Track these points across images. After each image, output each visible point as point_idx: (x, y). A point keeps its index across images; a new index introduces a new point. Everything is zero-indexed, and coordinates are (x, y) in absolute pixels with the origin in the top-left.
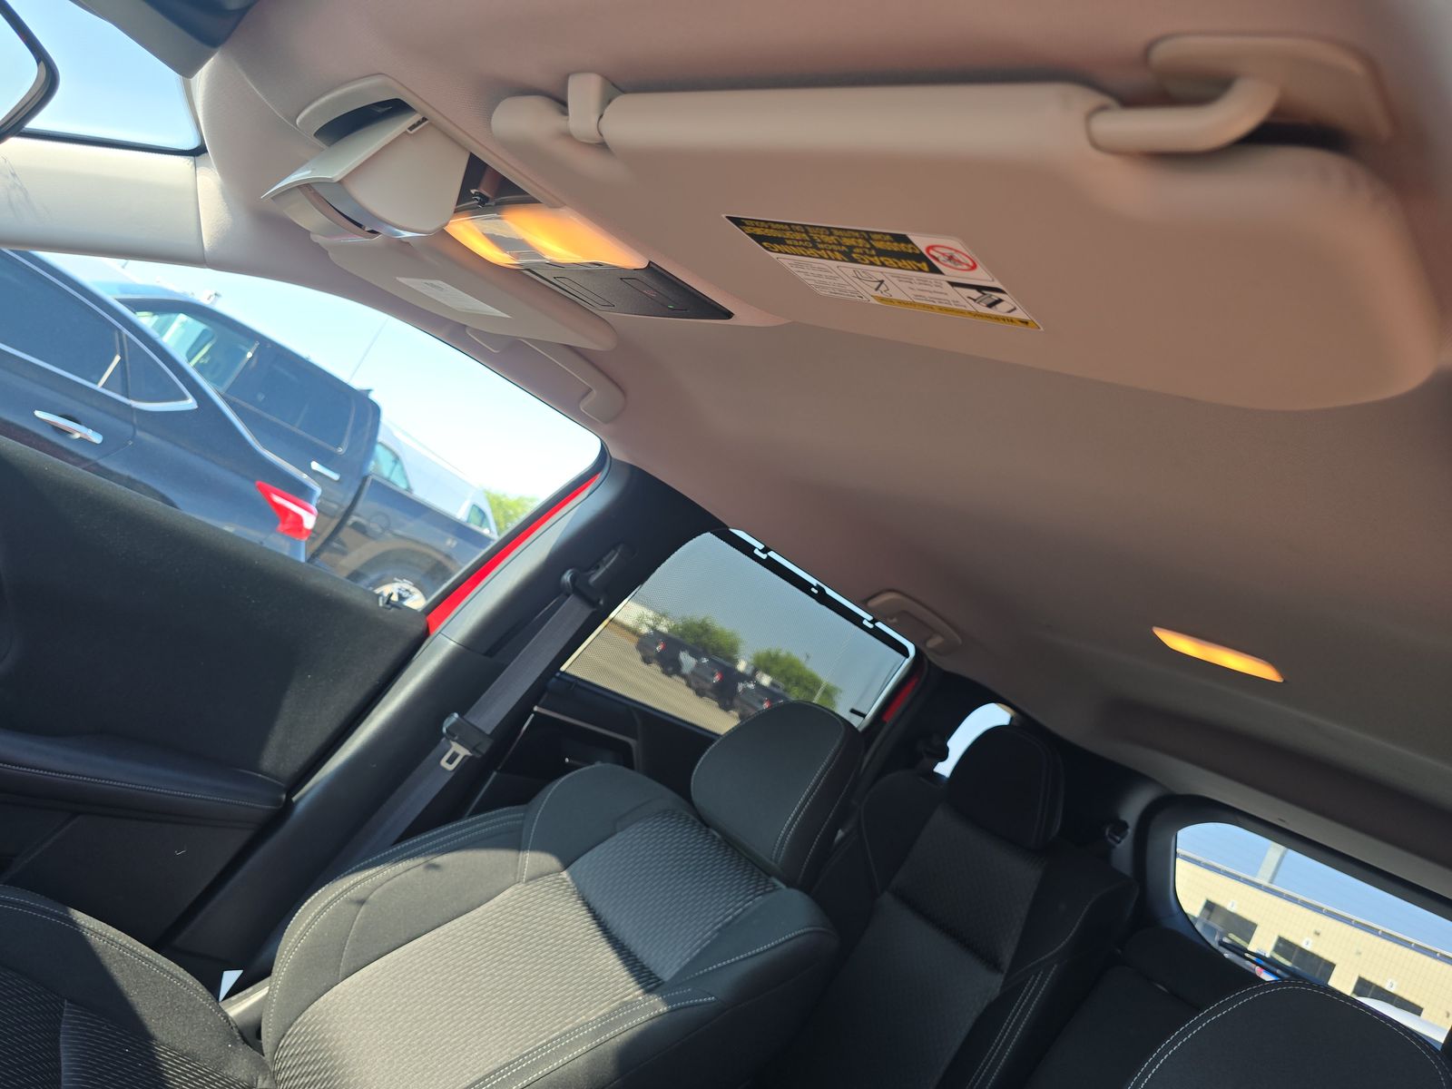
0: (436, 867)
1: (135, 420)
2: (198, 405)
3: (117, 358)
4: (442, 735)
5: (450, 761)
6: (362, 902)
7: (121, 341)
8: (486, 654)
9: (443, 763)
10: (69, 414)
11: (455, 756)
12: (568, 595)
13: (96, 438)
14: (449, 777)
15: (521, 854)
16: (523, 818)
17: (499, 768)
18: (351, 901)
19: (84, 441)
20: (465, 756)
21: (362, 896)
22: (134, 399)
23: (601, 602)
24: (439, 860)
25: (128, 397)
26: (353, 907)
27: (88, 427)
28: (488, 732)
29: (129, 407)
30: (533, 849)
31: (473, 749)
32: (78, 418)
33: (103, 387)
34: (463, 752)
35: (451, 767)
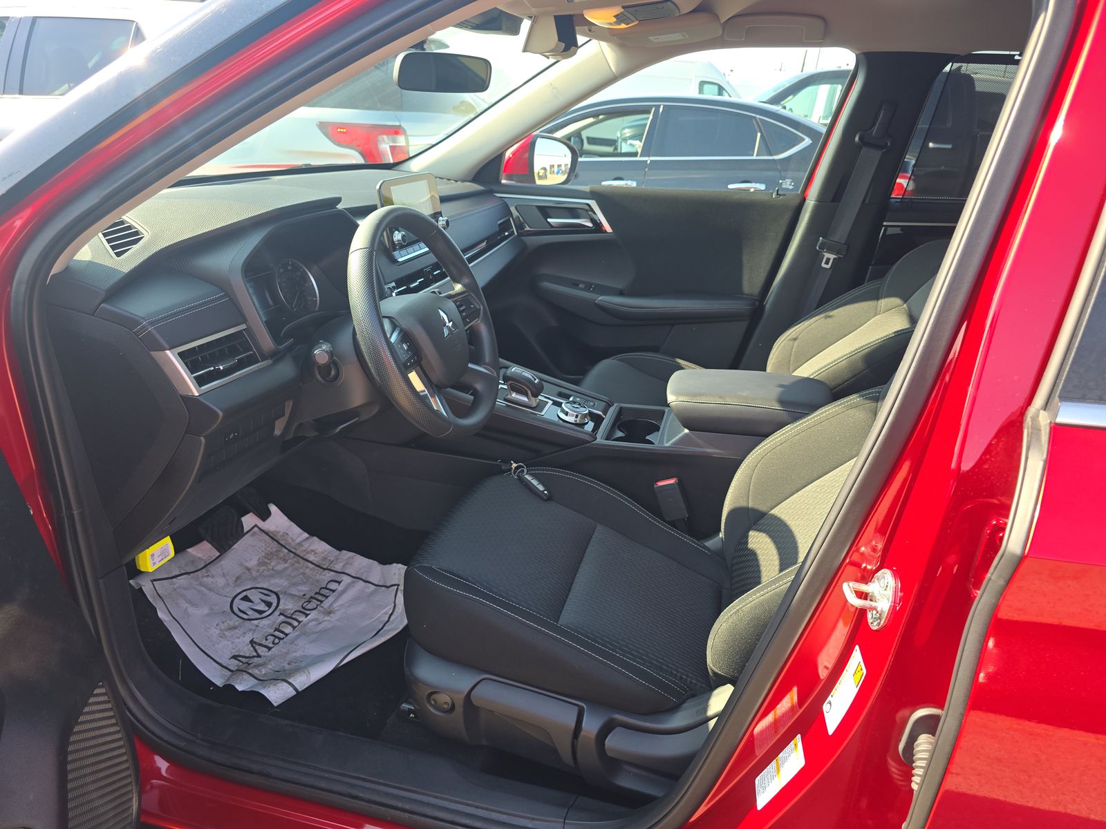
0: (830, 317)
1: (779, 167)
2: (812, 140)
3: (759, 135)
4: (818, 252)
5: (827, 263)
6: (795, 339)
7: (757, 122)
8: (832, 201)
9: (823, 265)
10: (743, 179)
11: (828, 260)
12: (861, 149)
13: (762, 187)
14: (830, 272)
15: (880, 301)
16: (881, 283)
17: (873, 263)
18: (790, 340)
19: (757, 191)
20: (834, 259)
21: (794, 337)
22: (775, 155)
23: (889, 144)
24: (831, 313)
25: (771, 155)
26: (791, 342)
27: (756, 182)
28: (843, 242)
29: (774, 161)
30: (886, 296)
31: (837, 253)
32: (749, 179)
33: (757, 155)
34: (832, 257)
35: (828, 266)
